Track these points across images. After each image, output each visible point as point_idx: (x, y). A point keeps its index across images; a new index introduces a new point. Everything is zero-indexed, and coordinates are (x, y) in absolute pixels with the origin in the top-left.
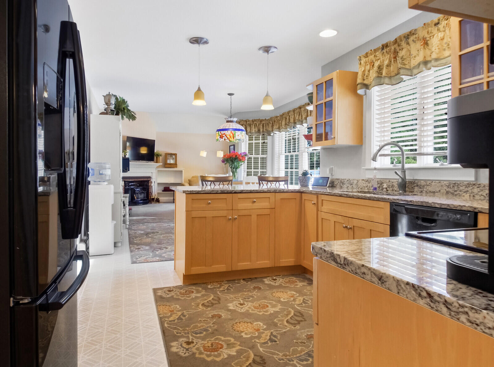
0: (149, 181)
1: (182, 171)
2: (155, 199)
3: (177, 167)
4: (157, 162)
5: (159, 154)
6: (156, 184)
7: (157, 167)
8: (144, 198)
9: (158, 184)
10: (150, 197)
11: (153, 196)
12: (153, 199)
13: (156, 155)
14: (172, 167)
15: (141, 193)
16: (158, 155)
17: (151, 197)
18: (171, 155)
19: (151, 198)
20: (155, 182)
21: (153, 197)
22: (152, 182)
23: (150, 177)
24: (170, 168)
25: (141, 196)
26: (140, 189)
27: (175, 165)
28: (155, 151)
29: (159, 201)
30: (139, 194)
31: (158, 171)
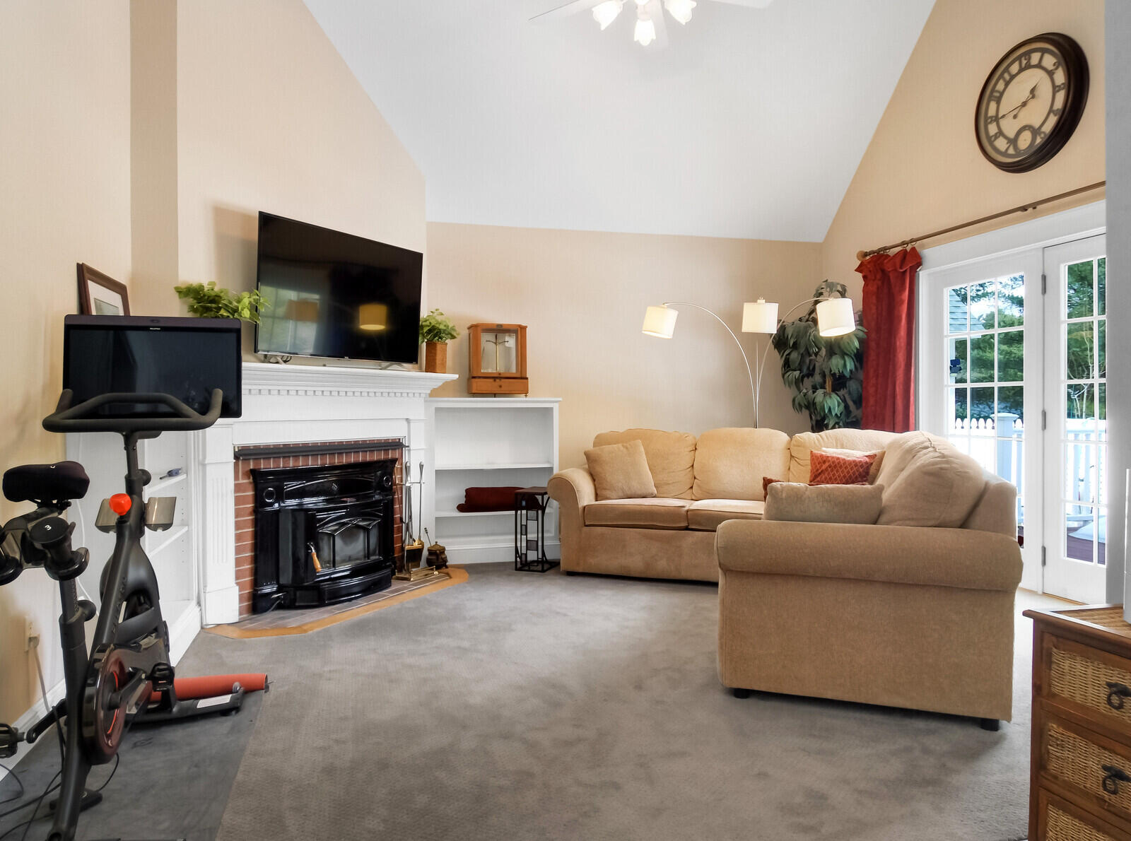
0: (394, 461)
1: (551, 409)
2: (425, 553)
3: (526, 392)
4: (431, 367)
5: (442, 327)
6: (429, 477)
7: (435, 393)
8: (368, 555)
9: (439, 473)
10: (397, 545)
11: (415, 536)
12: (415, 555)
13: (430, 331)
14: (504, 390)
15: (349, 534)
16: (436, 333)
17: (403, 542)
18: (499, 331)
19: (402, 548)
20: (421, 466)
21: (416, 545)
22: (408, 469)
23: (397, 445)
24: (495, 395)
25: (351, 550)
26: (343, 512)
27: (514, 382)
28: (424, 313)
29: (445, 561)
30: (338, 542)
31: (438, 410)
